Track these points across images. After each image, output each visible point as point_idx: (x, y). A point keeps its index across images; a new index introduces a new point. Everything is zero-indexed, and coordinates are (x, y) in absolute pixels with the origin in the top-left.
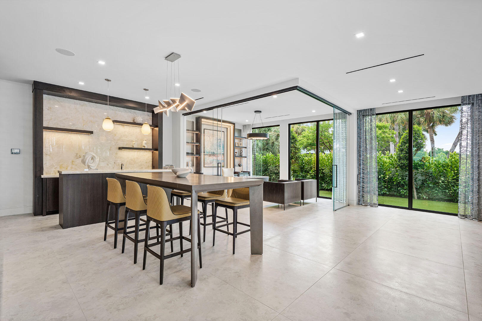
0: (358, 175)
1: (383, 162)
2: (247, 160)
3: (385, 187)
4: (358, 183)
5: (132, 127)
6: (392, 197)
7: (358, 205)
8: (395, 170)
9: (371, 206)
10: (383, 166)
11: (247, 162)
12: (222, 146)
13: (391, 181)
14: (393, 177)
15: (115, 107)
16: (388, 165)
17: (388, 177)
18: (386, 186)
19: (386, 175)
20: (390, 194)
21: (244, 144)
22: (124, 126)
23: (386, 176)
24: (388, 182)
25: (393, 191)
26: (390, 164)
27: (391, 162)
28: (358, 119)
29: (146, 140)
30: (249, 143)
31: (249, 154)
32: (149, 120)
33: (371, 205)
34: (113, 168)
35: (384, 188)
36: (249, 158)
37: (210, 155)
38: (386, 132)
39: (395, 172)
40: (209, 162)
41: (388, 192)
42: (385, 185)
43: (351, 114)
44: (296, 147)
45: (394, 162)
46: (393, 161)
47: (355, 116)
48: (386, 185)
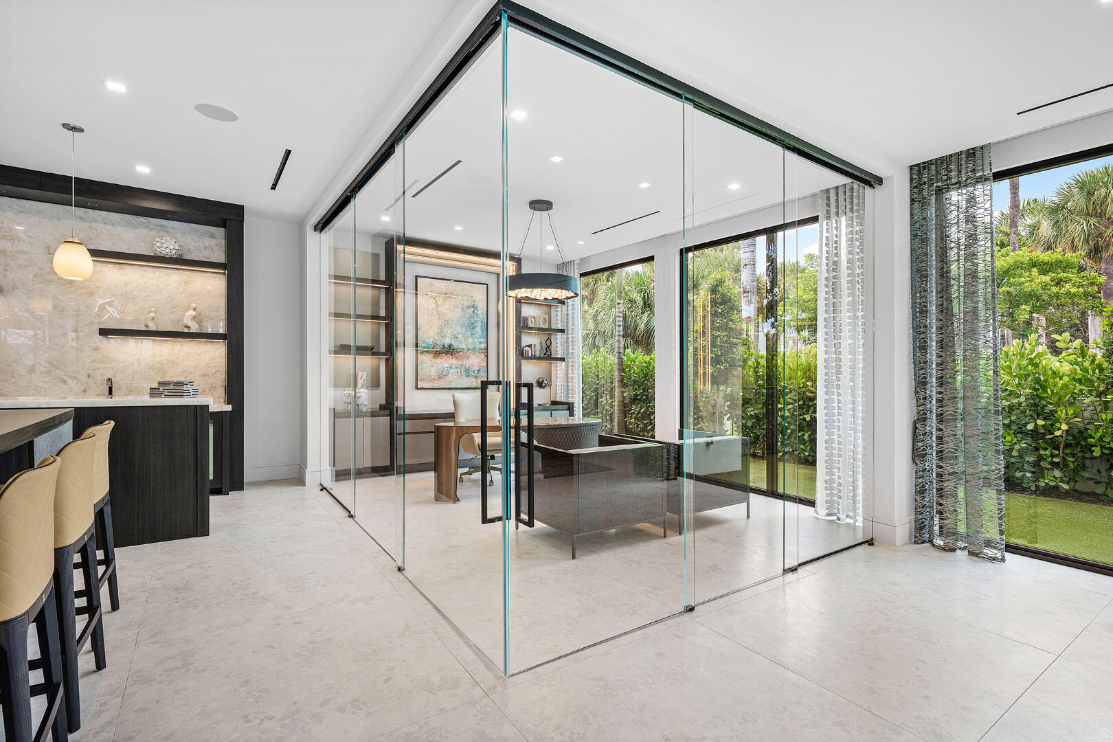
0: (915, 423)
1: (1045, 374)
2: (567, 366)
3: (1052, 463)
4: (918, 454)
5: (152, 269)
6: (1084, 505)
7: (916, 542)
8: (1096, 404)
9: (972, 554)
10: (1044, 388)
11: (567, 373)
12: (479, 325)
13: (1079, 443)
14: (1087, 429)
15: (90, 210)
16: (1065, 386)
17: (1064, 427)
18: (1056, 460)
19: (1058, 421)
20: (1075, 491)
21: (559, 322)
22: (124, 266)
23: (1058, 425)
24: (1067, 446)
25: (1089, 479)
26: (1074, 379)
27: (1079, 371)
28: (912, 200)
29: (195, 310)
30: (573, 317)
31: (572, 349)
32: (215, 248)
33: (972, 548)
34: (85, 391)
35: (1048, 469)
36: (572, 362)
37: (437, 354)
38: (1069, 280)
39: (1099, 409)
40: (433, 372)
41: (1068, 483)
42: (1053, 456)
43: (880, 181)
44: (731, 329)
45: (1094, 373)
46: (1086, 370)
47: (898, 191)
48: (1057, 456)
